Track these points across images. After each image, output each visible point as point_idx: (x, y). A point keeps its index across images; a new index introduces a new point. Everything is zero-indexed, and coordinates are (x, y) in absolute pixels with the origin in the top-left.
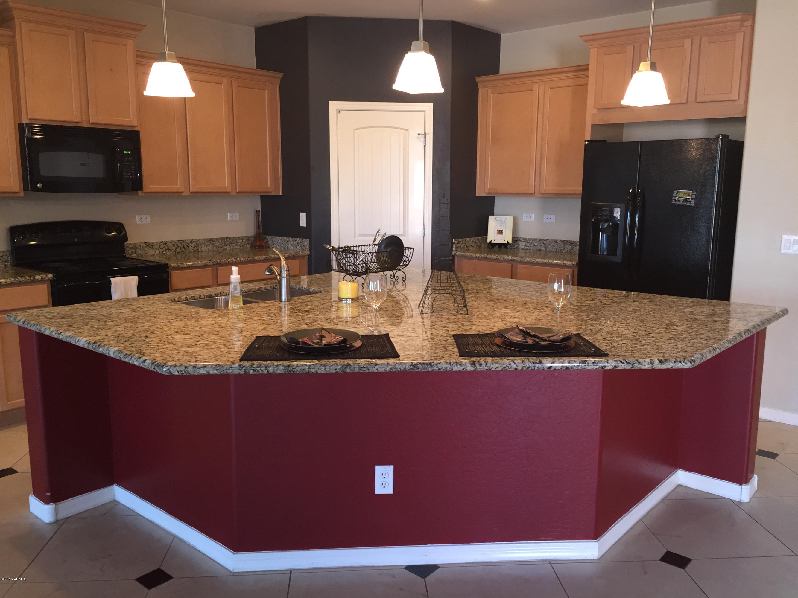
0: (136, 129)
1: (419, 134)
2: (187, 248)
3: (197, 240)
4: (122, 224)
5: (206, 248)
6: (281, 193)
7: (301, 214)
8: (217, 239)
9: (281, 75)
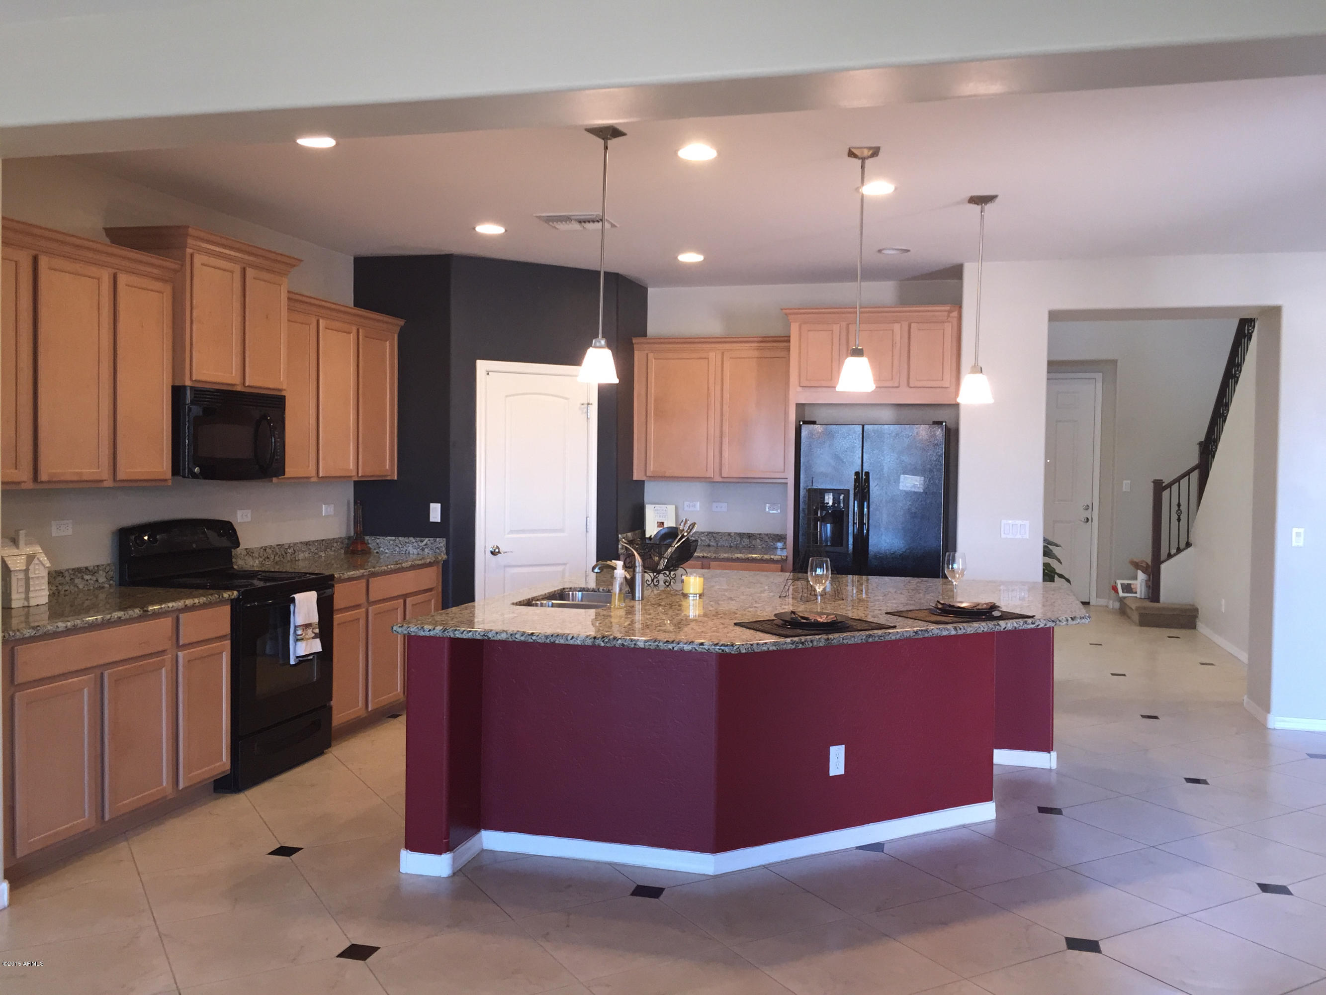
0: (283, 393)
1: (582, 404)
2: (285, 555)
3: (295, 544)
4: (231, 523)
5: (302, 555)
6: (396, 478)
7: (432, 505)
8: (313, 542)
9: (402, 322)
